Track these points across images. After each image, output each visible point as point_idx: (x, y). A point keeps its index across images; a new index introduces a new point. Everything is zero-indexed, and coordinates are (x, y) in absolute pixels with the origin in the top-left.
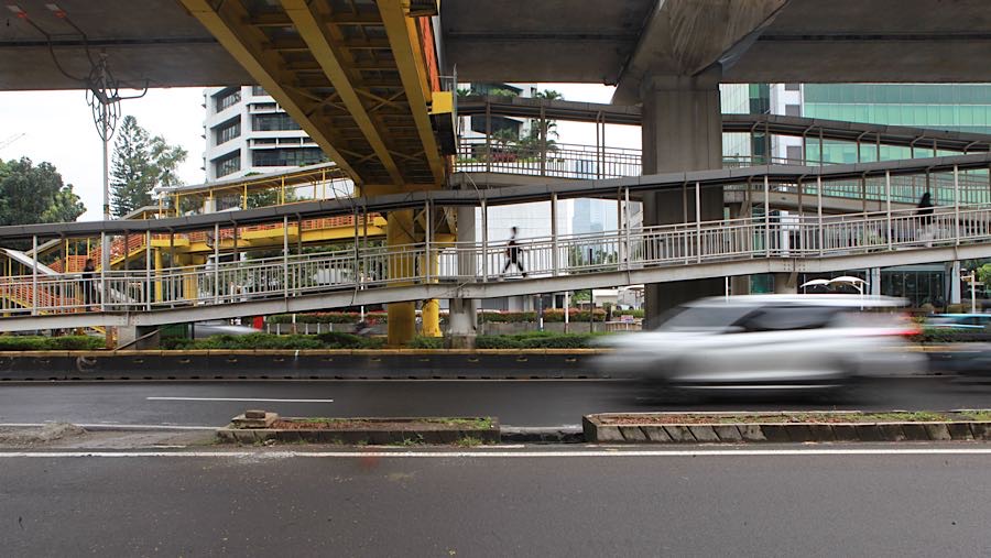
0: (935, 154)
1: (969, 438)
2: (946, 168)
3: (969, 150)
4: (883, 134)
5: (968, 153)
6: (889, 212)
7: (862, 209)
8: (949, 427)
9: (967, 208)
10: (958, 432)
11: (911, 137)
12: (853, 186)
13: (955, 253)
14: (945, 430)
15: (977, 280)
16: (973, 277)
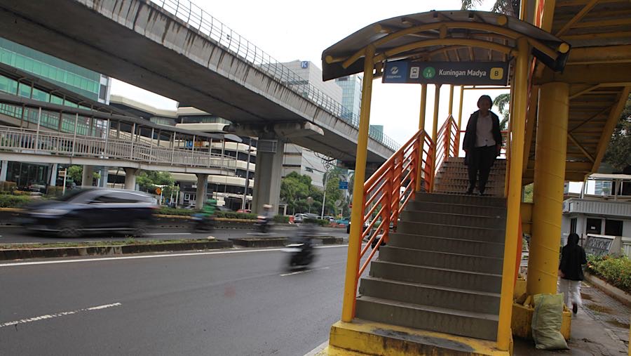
0: (64, 103)
1: (95, 254)
2: (72, 113)
3: (81, 105)
4: (36, 83)
5: (80, 107)
6: (38, 130)
7: (19, 125)
8: (87, 249)
9: (80, 137)
10: (91, 251)
11: (51, 88)
12: (19, 110)
13: (71, 161)
14: (86, 251)
15: (67, 174)
16: (66, 172)
